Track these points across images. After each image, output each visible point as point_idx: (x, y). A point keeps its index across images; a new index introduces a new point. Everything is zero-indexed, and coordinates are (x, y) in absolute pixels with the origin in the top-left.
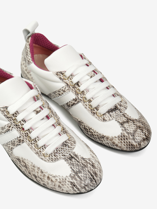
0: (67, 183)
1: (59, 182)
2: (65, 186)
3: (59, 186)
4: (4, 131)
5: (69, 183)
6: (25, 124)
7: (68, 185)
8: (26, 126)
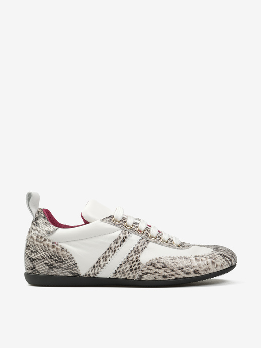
0: (217, 256)
1: (210, 258)
2: (217, 260)
3: (212, 262)
4: (119, 244)
5: (219, 255)
6: (139, 227)
7: (219, 258)
8: (142, 227)
